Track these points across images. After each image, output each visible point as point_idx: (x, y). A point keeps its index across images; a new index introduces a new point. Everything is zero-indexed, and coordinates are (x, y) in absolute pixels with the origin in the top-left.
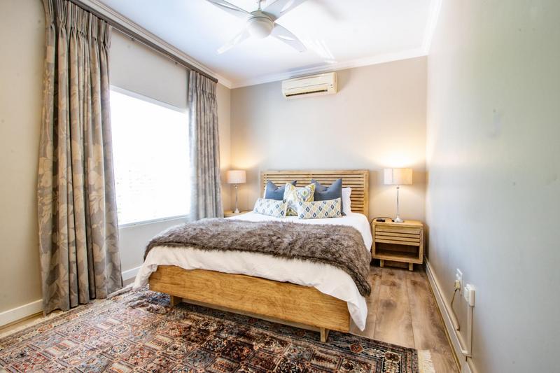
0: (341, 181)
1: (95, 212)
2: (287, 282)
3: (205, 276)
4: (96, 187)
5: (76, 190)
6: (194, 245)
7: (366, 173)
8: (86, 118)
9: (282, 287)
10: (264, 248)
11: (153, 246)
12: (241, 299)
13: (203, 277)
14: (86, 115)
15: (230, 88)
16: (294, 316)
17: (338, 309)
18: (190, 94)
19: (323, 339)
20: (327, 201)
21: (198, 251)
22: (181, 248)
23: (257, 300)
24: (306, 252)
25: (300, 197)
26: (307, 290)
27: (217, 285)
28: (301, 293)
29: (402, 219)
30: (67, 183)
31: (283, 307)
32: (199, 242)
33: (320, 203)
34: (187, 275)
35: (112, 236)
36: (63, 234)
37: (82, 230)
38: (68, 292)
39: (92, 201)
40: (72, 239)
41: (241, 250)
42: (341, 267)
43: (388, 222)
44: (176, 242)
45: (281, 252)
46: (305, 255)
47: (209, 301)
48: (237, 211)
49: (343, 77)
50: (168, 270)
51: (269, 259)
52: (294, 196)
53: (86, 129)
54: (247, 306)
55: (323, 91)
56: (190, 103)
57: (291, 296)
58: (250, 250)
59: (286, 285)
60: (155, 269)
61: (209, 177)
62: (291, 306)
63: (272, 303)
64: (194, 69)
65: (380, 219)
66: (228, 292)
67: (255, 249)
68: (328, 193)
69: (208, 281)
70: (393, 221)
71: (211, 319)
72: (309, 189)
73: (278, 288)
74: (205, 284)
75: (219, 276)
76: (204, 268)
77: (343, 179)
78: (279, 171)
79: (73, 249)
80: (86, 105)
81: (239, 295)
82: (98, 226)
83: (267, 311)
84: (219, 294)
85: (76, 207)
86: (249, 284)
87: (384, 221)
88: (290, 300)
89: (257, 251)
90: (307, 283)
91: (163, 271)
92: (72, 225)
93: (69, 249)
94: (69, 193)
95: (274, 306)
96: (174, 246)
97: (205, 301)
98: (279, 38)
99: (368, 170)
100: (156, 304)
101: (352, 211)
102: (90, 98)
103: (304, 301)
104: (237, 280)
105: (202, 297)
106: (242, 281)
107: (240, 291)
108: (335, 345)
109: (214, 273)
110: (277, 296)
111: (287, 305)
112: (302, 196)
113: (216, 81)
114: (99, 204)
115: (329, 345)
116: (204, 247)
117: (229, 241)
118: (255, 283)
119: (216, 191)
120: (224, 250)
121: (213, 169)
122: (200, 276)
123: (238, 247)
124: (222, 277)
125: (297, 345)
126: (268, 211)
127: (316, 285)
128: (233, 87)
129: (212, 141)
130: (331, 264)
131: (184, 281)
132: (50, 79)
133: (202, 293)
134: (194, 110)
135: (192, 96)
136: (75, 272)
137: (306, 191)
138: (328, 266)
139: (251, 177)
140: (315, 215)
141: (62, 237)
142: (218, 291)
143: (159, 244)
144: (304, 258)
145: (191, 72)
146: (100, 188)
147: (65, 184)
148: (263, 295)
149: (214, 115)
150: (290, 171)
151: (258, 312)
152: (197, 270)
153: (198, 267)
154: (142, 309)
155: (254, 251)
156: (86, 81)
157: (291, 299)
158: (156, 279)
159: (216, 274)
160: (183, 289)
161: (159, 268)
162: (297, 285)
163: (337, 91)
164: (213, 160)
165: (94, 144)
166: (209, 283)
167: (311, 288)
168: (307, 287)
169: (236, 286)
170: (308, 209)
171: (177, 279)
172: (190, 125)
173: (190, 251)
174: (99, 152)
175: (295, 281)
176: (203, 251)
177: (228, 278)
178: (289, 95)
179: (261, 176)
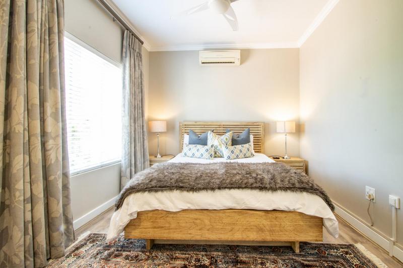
0: (249, 130)
1: (53, 162)
2: (274, 210)
3: (193, 216)
4: (53, 135)
5: (32, 139)
6: (181, 188)
7: (262, 124)
8: (42, 58)
9: (269, 215)
10: (252, 184)
11: (130, 193)
12: (231, 230)
13: (191, 216)
14: (42, 55)
15: (149, 51)
16: (280, 237)
17: (315, 225)
18: (124, 50)
19: (297, 251)
20: (244, 145)
21: (185, 194)
22: (165, 192)
23: (247, 229)
24: (286, 184)
25: (223, 142)
26: (290, 214)
27: (207, 222)
28: (285, 217)
29: (288, 156)
30: (24, 130)
31: (270, 231)
32: (186, 185)
33: (239, 147)
34: (173, 217)
35: (65, 187)
36: (18, 190)
37: (39, 183)
38: (23, 258)
39: (48, 150)
40: (28, 195)
41: (230, 188)
42: (316, 193)
43: (281, 159)
44: (159, 187)
45: (268, 186)
46: (288, 186)
47: (198, 238)
48: (159, 156)
49: (245, 54)
50: (150, 215)
51: (256, 193)
52: (219, 142)
53: (42, 72)
54: (237, 236)
55: (231, 63)
56: (124, 59)
57: (277, 221)
58: (239, 188)
59: (273, 213)
60: (135, 216)
61: (138, 126)
62: (277, 228)
63: (261, 230)
64: (128, 29)
65: (275, 157)
66: (218, 227)
67: (244, 186)
68: (242, 139)
69: (196, 219)
70: (284, 158)
71: (198, 255)
72: (228, 136)
73: (265, 216)
74: (193, 222)
75: (208, 213)
76: (192, 207)
77: (250, 129)
78: (196, 122)
79: (29, 206)
80: (43, 45)
81: (229, 228)
82: (55, 178)
83: (256, 237)
84: (208, 230)
85: (32, 158)
86: (238, 217)
87: (279, 158)
88: (276, 225)
89: (246, 187)
90: (292, 208)
91: (143, 217)
92: (28, 179)
93: (24, 207)
94: (25, 141)
95: (263, 231)
96: (156, 191)
97: (194, 239)
98: (226, 17)
99: (264, 123)
100: (130, 251)
101: (255, 152)
102: (47, 38)
103: (288, 223)
104: (227, 214)
105: (189, 235)
106: (233, 214)
107: (229, 224)
108: (308, 253)
109: (204, 211)
110: (264, 222)
111: (274, 228)
112: (225, 142)
113: (142, 43)
114: (56, 153)
115: (303, 254)
116: (193, 189)
117: (218, 181)
118: (245, 215)
119: (143, 138)
120: (213, 189)
121: (141, 119)
122: (187, 216)
123: (229, 186)
124: (211, 214)
125: (284, 260)
126: (198, 154)
127: (298, 209)
128: (152, 51)
129: (140, 94)
130: (307, 192)
131: (169, 223)
132: (5, 8)
133: (189, 232)
134: (127, 65)
135: (126, 53)
136: (31, 233)
137: (227, 137)
138: (305, 194)
139: (170, 127)
140: (237, 156)
141: (17, 194)
142: (208, 228)
143: (138, 191)
144: (285, 189)
145: (126, 31)
146: (58, 136)
147: (22, 131)
148: (252, 223)
149: (141, 72)
150: (205, 122)
151: (247, 240)
152: (184, 210)
153: (186, 208)
154: (118, 259)
155: (243, 188)
156: (44, 19)
157: (277, 223)
158: (134, 225)
159: (205, 212)
160: (167, 231)
161: (139, 214)
162: (282, 211)
163: (241, 64)
164: (141, 111)
165: (50, 88)
166: (198, 221)
167: (293, 212)
168: (290, 212)
169: (226, 221)
170: (232, 152)
171: (161, 222)
172: (124, 78)
173: (176, 194)
174: (56, 97)
175: (282, 208)
176: (191, 193)
177: (218, 214)
178: (203, 63)
179: (180, 126)
